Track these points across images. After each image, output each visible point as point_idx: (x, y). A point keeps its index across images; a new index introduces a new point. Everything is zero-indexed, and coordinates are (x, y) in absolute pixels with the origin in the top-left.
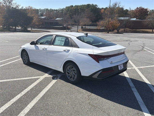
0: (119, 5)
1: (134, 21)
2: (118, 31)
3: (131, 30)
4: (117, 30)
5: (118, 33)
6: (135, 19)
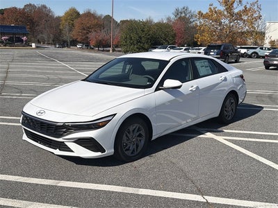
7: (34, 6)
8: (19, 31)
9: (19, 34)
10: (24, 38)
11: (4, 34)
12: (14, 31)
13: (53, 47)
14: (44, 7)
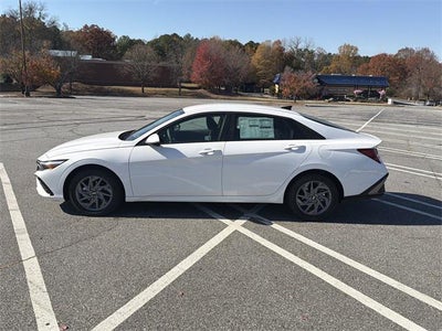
0: (43, 12)
1: (88, 62)
2: (59, 90)
3: (88, 86)
4: (55, 87)
5: (59, 94)
6: (89, 57)
7: (411, 51)
8: (378, 83)
9: (376, 87)
10: (382, 92)
11: (357, 87)
12: (371, 83)
13: (422, 104)
14: (427, 51)
